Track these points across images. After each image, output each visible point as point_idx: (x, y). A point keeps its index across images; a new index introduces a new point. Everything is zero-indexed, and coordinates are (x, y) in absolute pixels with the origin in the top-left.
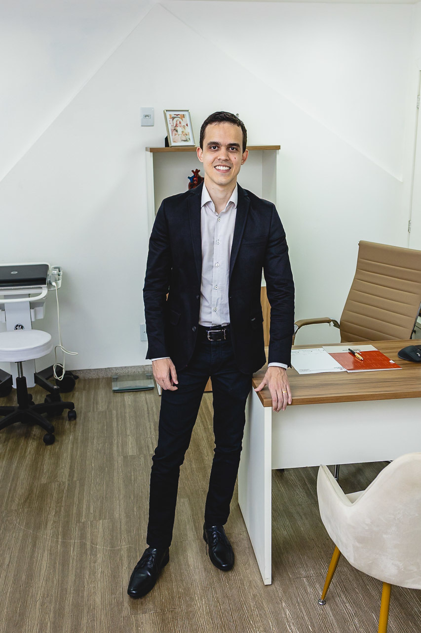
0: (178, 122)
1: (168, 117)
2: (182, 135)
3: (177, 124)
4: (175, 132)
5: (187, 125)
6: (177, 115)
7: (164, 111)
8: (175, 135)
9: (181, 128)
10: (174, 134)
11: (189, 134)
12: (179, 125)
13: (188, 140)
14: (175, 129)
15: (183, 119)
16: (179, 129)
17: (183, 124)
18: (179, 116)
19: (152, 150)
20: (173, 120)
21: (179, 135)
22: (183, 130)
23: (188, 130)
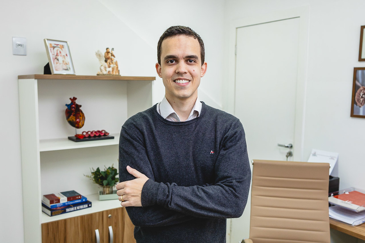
0: (59, 52)
1: (49, 46)
2: (63, 64)
3: (57, 54)
4: (56, 61)
5: (67, 55)
6: (57, 45)
7: (45, 40)
8: (57, 63)
9: (61, 57)
10: (55, 63)
11: (69, 64)
12: (59, 54)
13: (69, 69)
14: (56, 58)
15: (63, 49)
17: (63, 53)
18: (58, 46)
19: (36, 77)
20: (54, 49)
21: (60, 64)
22: (64, 59)
23: (68, 59)
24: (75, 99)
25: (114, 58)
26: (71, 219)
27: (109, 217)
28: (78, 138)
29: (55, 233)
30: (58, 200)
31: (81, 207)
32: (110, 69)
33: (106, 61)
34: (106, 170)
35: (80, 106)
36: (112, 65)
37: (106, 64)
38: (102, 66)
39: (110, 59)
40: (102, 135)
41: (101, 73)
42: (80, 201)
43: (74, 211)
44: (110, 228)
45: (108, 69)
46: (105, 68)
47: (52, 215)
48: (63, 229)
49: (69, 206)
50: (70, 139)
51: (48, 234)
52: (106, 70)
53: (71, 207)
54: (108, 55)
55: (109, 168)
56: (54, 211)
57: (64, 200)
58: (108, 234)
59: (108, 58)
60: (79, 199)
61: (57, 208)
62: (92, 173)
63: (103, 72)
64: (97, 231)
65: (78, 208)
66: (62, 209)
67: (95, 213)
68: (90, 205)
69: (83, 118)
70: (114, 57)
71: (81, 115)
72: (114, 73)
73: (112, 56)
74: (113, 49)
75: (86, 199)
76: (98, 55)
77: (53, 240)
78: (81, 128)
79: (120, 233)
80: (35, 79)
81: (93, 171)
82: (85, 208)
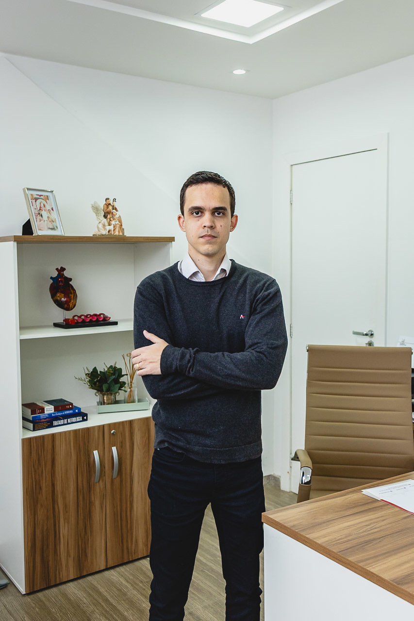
0: (42, 205)
1: (30, 197)
2: (49, 222)
3: (40, 207)
4: (39, 217)
5: (52, 209)
6: (40, 196)
7: (24, 190)
8: (40, 221)
9: (46, 212)
10: (38, 220)
11: (55, 221)
12: (43, 208)
13: (56, 228)
14: (39, 214)
15: (47, 200)
16: (43, 213)
17: (48, 207)
18: (42, 197)
19: (16, 239)
20: (36, 202)
21: (44, 221)
22: (49, 215)
23: (54, 215)
24: (63, 269)
25: (117, 212)
26: (60, 433)
27: (113, 434)
28: (68, 324)
29: (40, 453)
30: (42, 410)
31: (74, 419)
32: (111, 227)
33: (105, 217)
34: (106, 369)
35: (71, 279)
36: (113, 223)
37: (105, 220)
38: (100, 222)
39: (111, 214)
40: (101, 319)
41: (98, 233)
42: (71, 412)
43: (64, 424)
44: (114, 449)
45: (108, 228)
46: (104, 225)
47: (34, 430)
48: (50, 447)
49: (57, 418)
50: (56, 325)
51: (31, 453)
52: (105, 229)
53: (60, 419)
54: (108, 207)
55: (111, 366)
56: (37, 424)
57: (49, 409)
58: (111, 457)
59: (109, 213)
60: (70, 409)
61: (41, 419)
62: (86, 374)
63: (101, 231)
64: (96, 453)
65: (69, 421)
66: (48, 422)
67: (93, 428)
68: (85, 418)
69: (74, 295)
70: (117, 210)
71: (72, 292)
72: (117, 233)
73: (113, 209)
74: (115, 200)
75: (79, 409)
76: (96, 209)
77: (37, 462)
78: (72, 309)
79: (128, 457)
80: (14, 241)
81: (87, 372)
82: (78, 422)
